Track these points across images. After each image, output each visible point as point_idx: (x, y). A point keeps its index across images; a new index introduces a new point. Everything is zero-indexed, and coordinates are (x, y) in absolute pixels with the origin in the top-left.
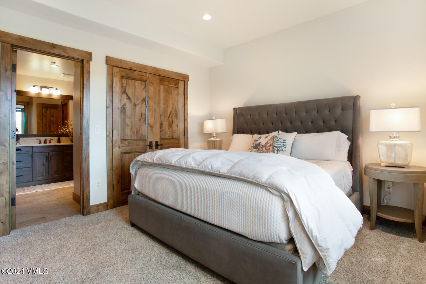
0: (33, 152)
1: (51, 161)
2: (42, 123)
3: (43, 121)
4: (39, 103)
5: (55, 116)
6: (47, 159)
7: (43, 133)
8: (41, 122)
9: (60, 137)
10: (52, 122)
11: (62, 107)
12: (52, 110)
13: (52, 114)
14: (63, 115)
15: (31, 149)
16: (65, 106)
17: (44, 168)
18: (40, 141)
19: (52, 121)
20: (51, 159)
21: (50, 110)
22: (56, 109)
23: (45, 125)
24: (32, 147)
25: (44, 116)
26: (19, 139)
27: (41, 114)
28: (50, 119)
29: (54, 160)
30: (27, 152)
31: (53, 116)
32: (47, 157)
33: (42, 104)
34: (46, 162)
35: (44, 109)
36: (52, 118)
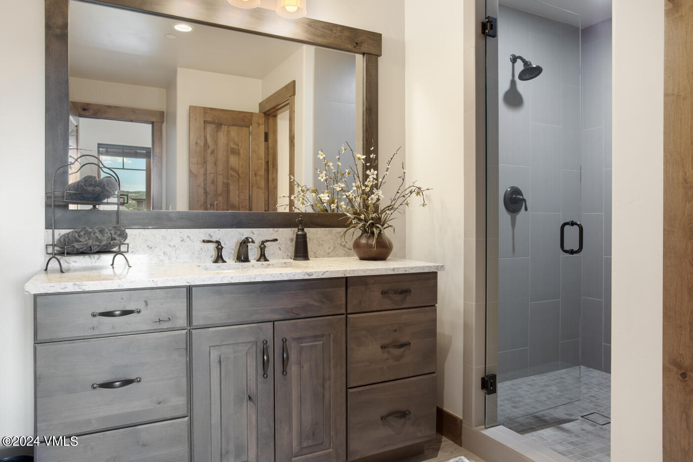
0: (195, 323)
1: (284, 372)
2: (205, 174)
3: (206, 170)
4: (196, 107)
5: (242, 151)
6: (265, 364)
7: (206, 209)
8: (202, 171)
9: (306, 230)
10: (234, 173)
11: (262, 121)
12: (234, 131)
13: (232, 146)
14: (267, 148)
15: (183, 305)
16: (271, 120)
17: (254, 417)
18: (219, 248)
19: (232, 169)
20: (285, 362)
21: (229, 132)
22: (245, 129)
23: (213, 182)
24: (189, 289)
25: (209, 151)
26: (125, 236)
27: (202, 144)
28: (228, 162)
29: (300, 364)
30: (162, 324)
31: (235, 152)
32: (264, 351)
33: (206, 110)
34: (260, 378)
35: (210, 128)
36: (233, 160)
